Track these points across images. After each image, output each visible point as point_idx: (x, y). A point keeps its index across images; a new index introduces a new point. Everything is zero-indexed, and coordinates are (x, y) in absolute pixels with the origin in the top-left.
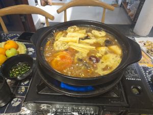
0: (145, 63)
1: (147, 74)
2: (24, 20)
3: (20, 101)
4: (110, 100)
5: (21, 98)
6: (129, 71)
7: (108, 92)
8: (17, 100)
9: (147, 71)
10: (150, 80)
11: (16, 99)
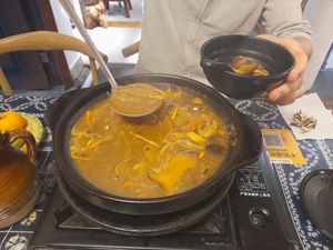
0: (287, 155)
1: (291, 179)
2: (46, 60)
3: (24, 242)
4: (203, 239)
5: (26, 235)
6: (248, 177)
7: (201, 223)
8: (18, 241)
9: (292, 174)
10: (295, 193)
11: (16, 238)
